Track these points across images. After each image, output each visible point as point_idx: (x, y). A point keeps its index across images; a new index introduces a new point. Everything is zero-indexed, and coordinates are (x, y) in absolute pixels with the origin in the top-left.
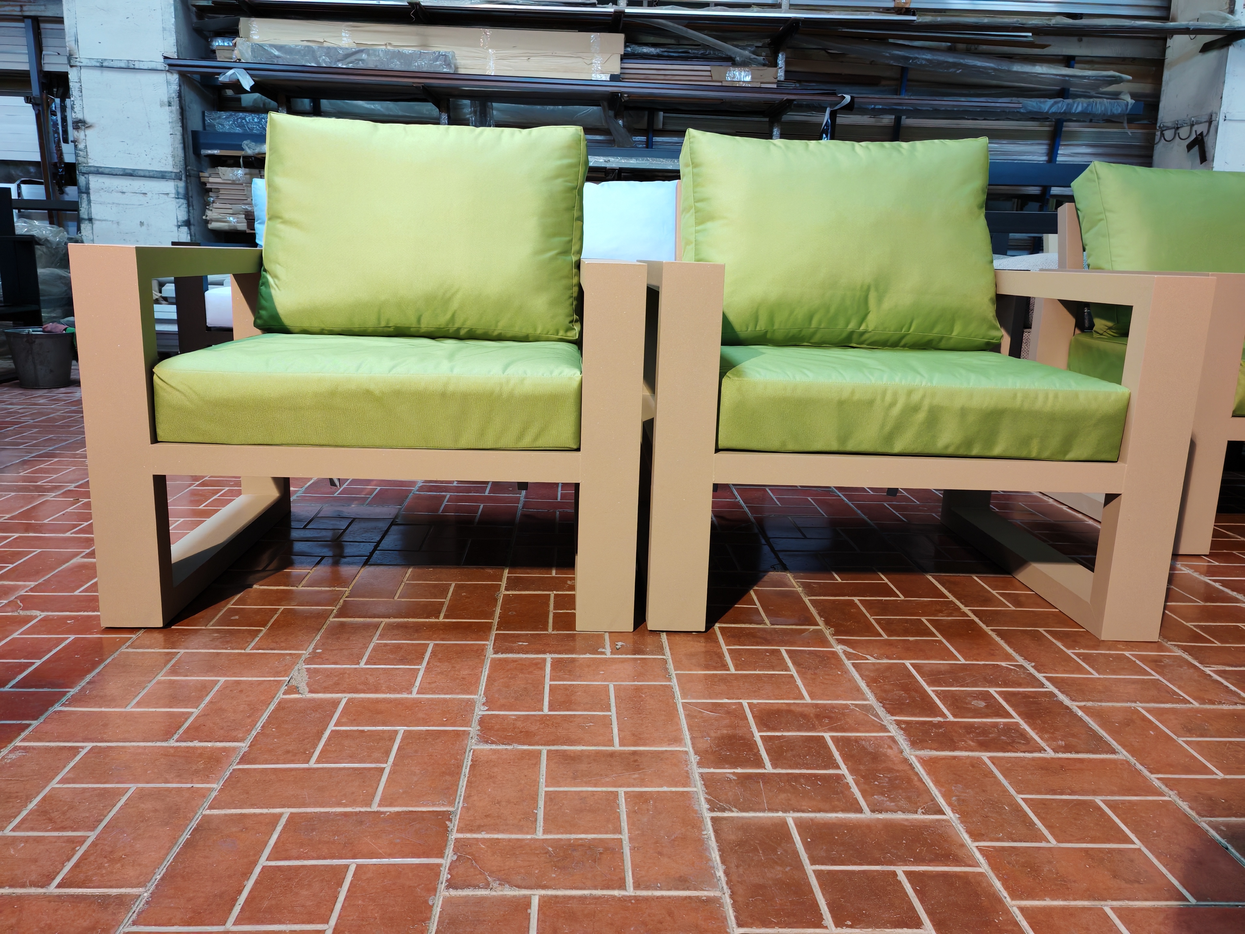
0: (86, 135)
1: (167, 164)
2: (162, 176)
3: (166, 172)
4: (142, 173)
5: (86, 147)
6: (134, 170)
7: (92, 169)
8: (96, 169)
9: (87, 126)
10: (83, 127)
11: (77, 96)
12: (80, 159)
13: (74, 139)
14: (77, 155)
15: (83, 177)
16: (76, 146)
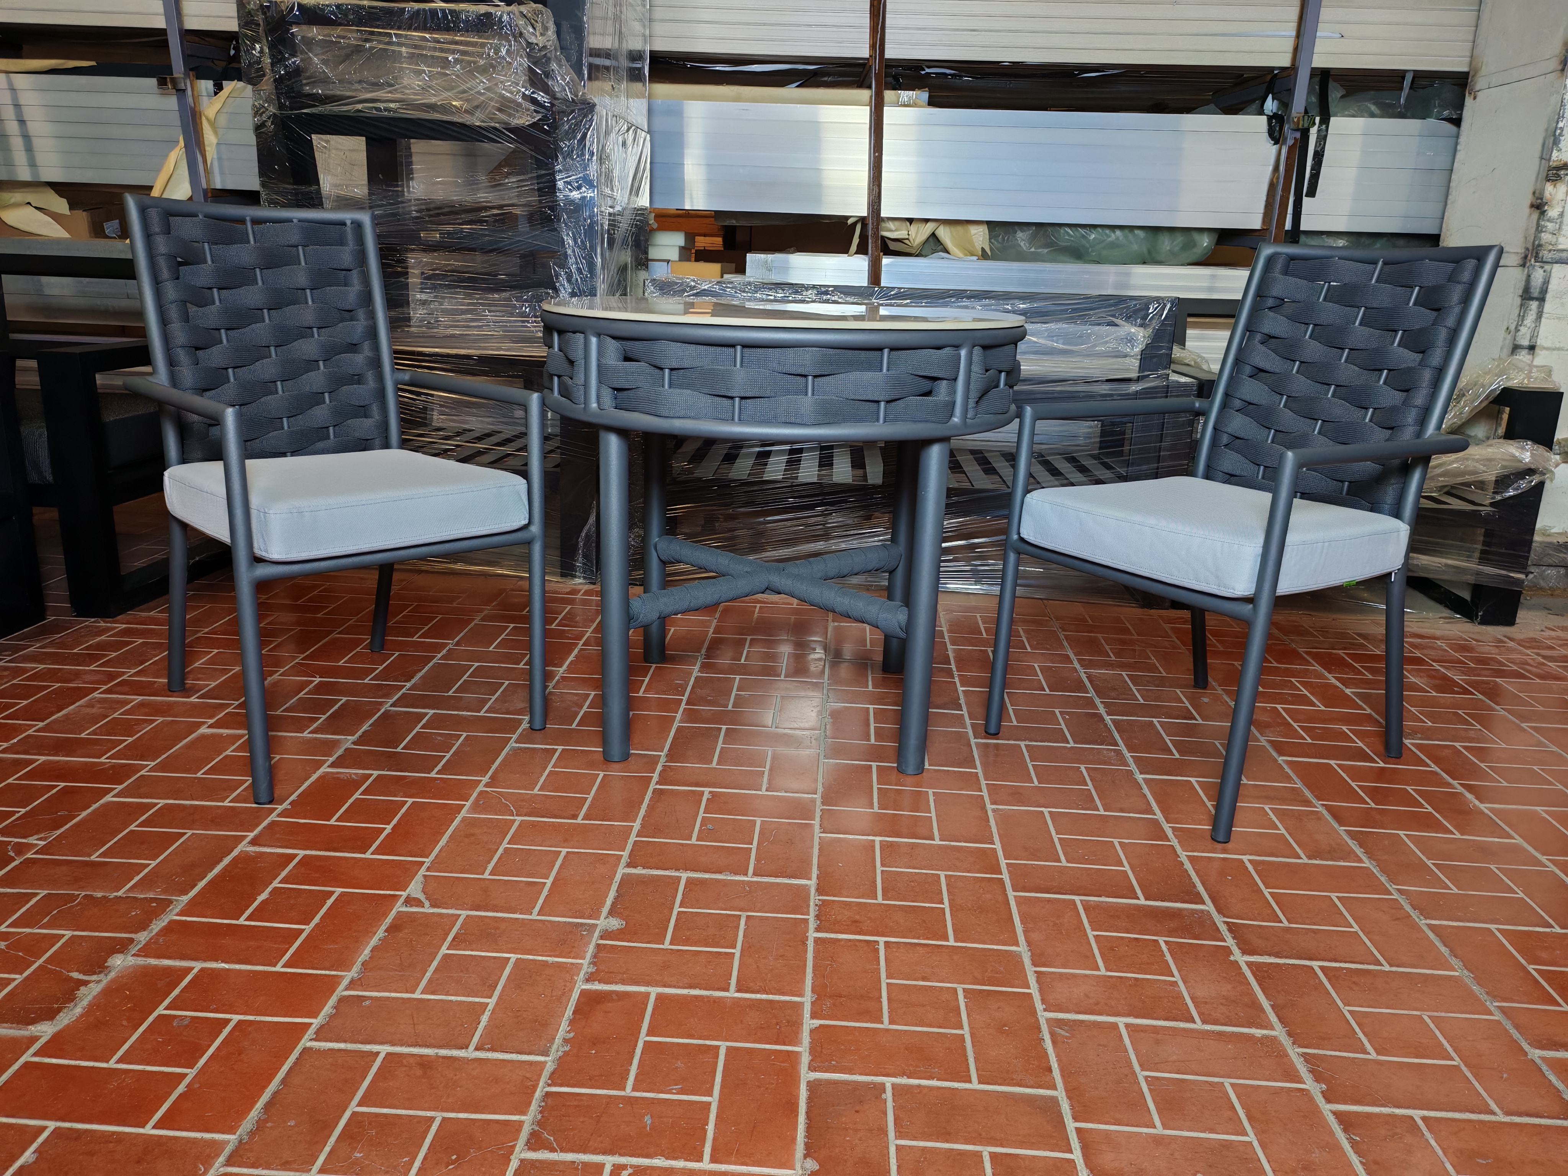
5: (1562, 215)
12: (1545, 237)
13: (1542, 199)
14: (1539, 229)
15: (1541, 271)
16: (1543, 213)
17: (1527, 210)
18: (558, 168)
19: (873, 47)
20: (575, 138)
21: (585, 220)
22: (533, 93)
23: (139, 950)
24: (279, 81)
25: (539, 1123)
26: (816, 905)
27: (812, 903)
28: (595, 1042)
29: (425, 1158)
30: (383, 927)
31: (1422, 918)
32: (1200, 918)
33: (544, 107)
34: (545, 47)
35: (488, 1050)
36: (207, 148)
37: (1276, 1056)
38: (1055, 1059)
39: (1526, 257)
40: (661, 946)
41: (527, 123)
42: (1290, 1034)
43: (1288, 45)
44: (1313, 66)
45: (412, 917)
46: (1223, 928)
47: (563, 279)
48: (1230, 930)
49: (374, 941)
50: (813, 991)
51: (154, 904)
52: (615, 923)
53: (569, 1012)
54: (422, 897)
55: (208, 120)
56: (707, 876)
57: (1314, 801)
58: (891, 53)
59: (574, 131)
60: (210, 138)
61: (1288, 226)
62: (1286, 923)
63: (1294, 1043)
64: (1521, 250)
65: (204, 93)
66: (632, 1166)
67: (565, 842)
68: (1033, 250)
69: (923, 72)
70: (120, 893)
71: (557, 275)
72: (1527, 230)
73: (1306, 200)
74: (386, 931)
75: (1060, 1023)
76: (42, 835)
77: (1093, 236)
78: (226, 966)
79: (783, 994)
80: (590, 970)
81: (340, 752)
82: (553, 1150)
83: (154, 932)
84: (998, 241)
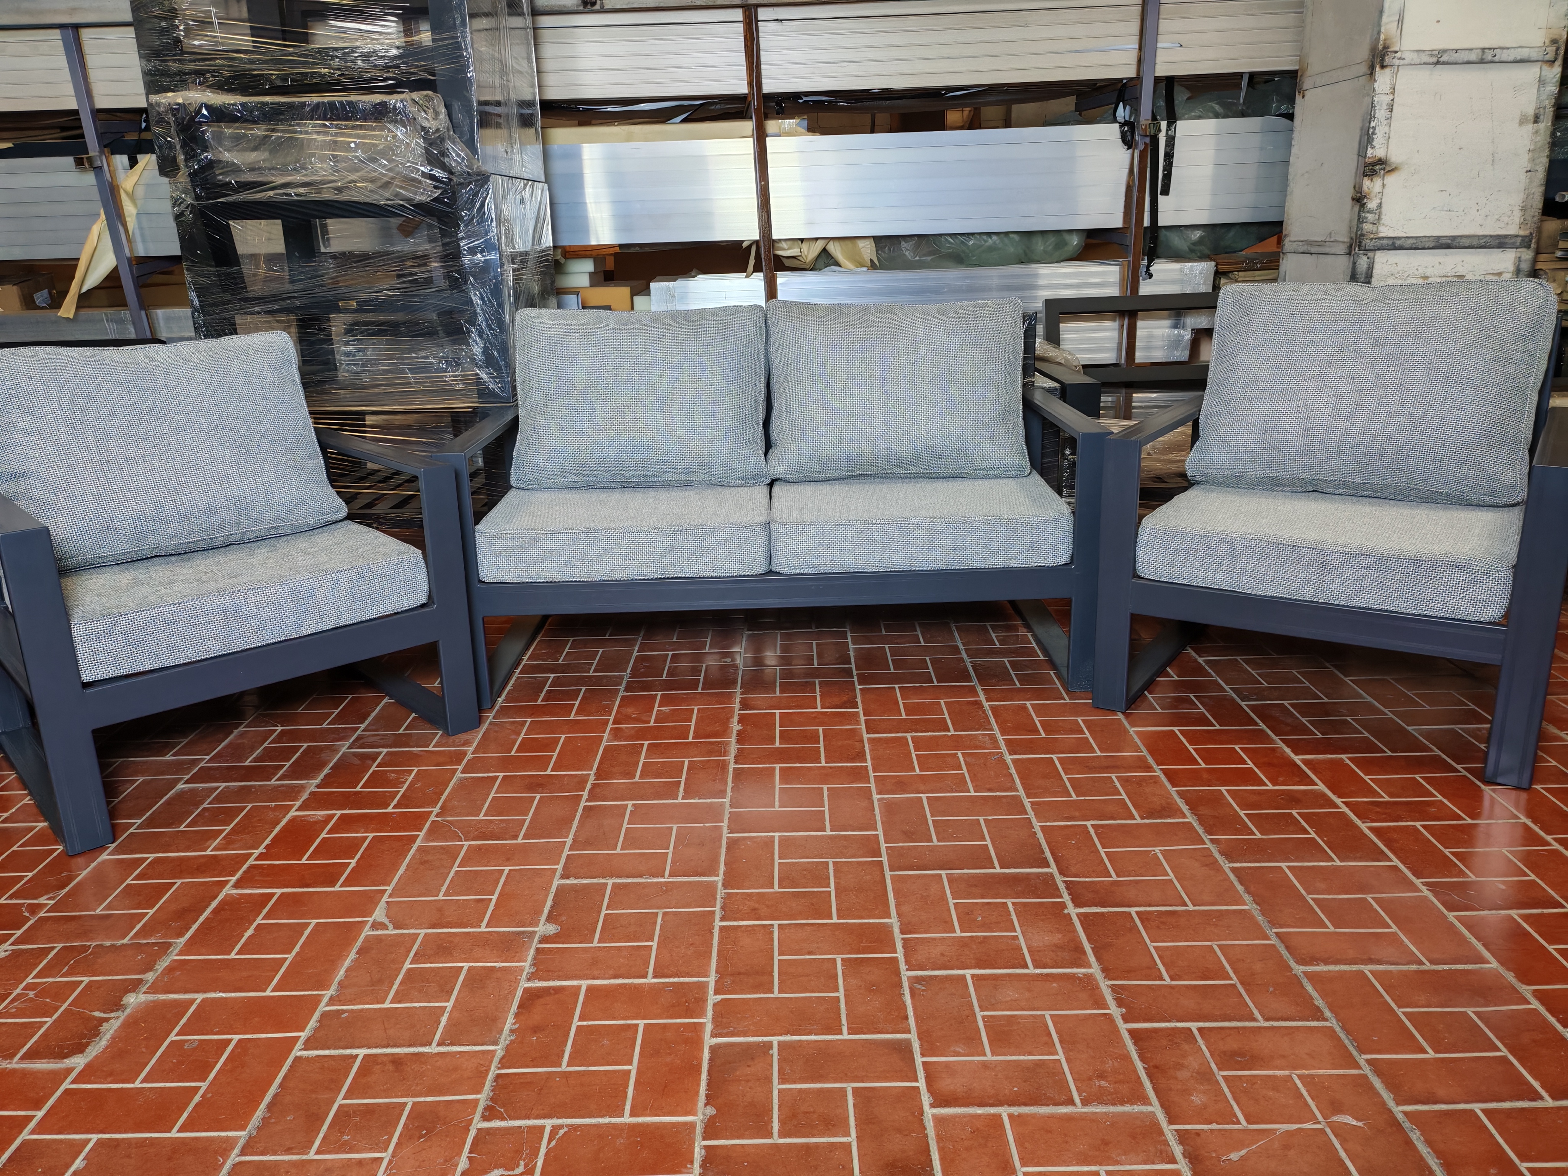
0: (1384, 186)
1: (1510, 222)
2: (1500, 243)
3: (1506, 236)
4: (1466, 242)
5: (1380, 206)
6: (1454, 238)
7: (1385, 242)
8: (1390, 242)
9: (1388, 169)
10: (1382, 172)
11: (1383, 120)
12: (1367, 227)
13: (1361, 193)
14: (1361, 220)
15: (1365, 258)
16: (1363, 206)
17: (1349, 202)
18: (460, 235)
19: (750, 84)
20: (474, 206)
21: (491, 280)
22: (431, 170)
23: (148, 988)
24: (193, 175)
25: (492, 1099)
26: (722, 898)
27: (718, 897)
28: (535, 1030)
29: (401, 1135)
30: (355, 950)
31: (1227, 862)
32: (1045, 879)
33: (442, 182)
34: (438, 130)
35: (448, 1045)
36: (128, 219)
37: (1090, 989)
38: (911, 1009)
39: (1351, 246)
40: (591, 945)
41: (429, 199)
42: (1104, 970)
43: (1133, 57)
44: (1157, 75)
45: (379, 939)
46: (1062, 886)
47: (474, 335)
48: (1068, 888)
49: (347, 963)
50: (717, 972)
51: (156, 948)
52: (551, 929)
53: (514, 1007)
54: (386, 920)
55: (126, 192)
56: (630, 880)
57: (1155, 766)
58: (769, 86)
59: (473, 200)
60: (130, 209)
61: (1146, 223)
62: (1114, 877)
63: (1105, 978)
64: (1347, 240)
65: (120, 168)
66: (566, 1126)
67: (508, 861)
68: (917, 258)
69: (801, 101)
70: (125, 941)
71: (469, 332)
72: (1351, 221)
73: (1161, 199)
74: (357, 953)
75: (918, 980)
76: (51, 895)
77: (971, 243)
78: (223, 995)
79: (692, 976)
80: (531, 971)
81: (305, 796)
82: (503, 1119)
83: (159, 972)
84: (884, 252)
